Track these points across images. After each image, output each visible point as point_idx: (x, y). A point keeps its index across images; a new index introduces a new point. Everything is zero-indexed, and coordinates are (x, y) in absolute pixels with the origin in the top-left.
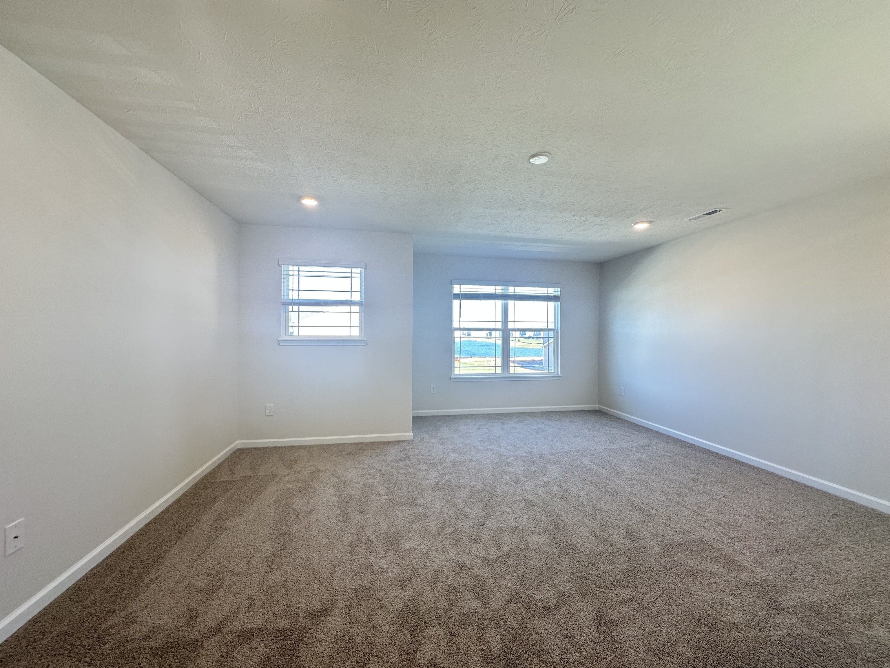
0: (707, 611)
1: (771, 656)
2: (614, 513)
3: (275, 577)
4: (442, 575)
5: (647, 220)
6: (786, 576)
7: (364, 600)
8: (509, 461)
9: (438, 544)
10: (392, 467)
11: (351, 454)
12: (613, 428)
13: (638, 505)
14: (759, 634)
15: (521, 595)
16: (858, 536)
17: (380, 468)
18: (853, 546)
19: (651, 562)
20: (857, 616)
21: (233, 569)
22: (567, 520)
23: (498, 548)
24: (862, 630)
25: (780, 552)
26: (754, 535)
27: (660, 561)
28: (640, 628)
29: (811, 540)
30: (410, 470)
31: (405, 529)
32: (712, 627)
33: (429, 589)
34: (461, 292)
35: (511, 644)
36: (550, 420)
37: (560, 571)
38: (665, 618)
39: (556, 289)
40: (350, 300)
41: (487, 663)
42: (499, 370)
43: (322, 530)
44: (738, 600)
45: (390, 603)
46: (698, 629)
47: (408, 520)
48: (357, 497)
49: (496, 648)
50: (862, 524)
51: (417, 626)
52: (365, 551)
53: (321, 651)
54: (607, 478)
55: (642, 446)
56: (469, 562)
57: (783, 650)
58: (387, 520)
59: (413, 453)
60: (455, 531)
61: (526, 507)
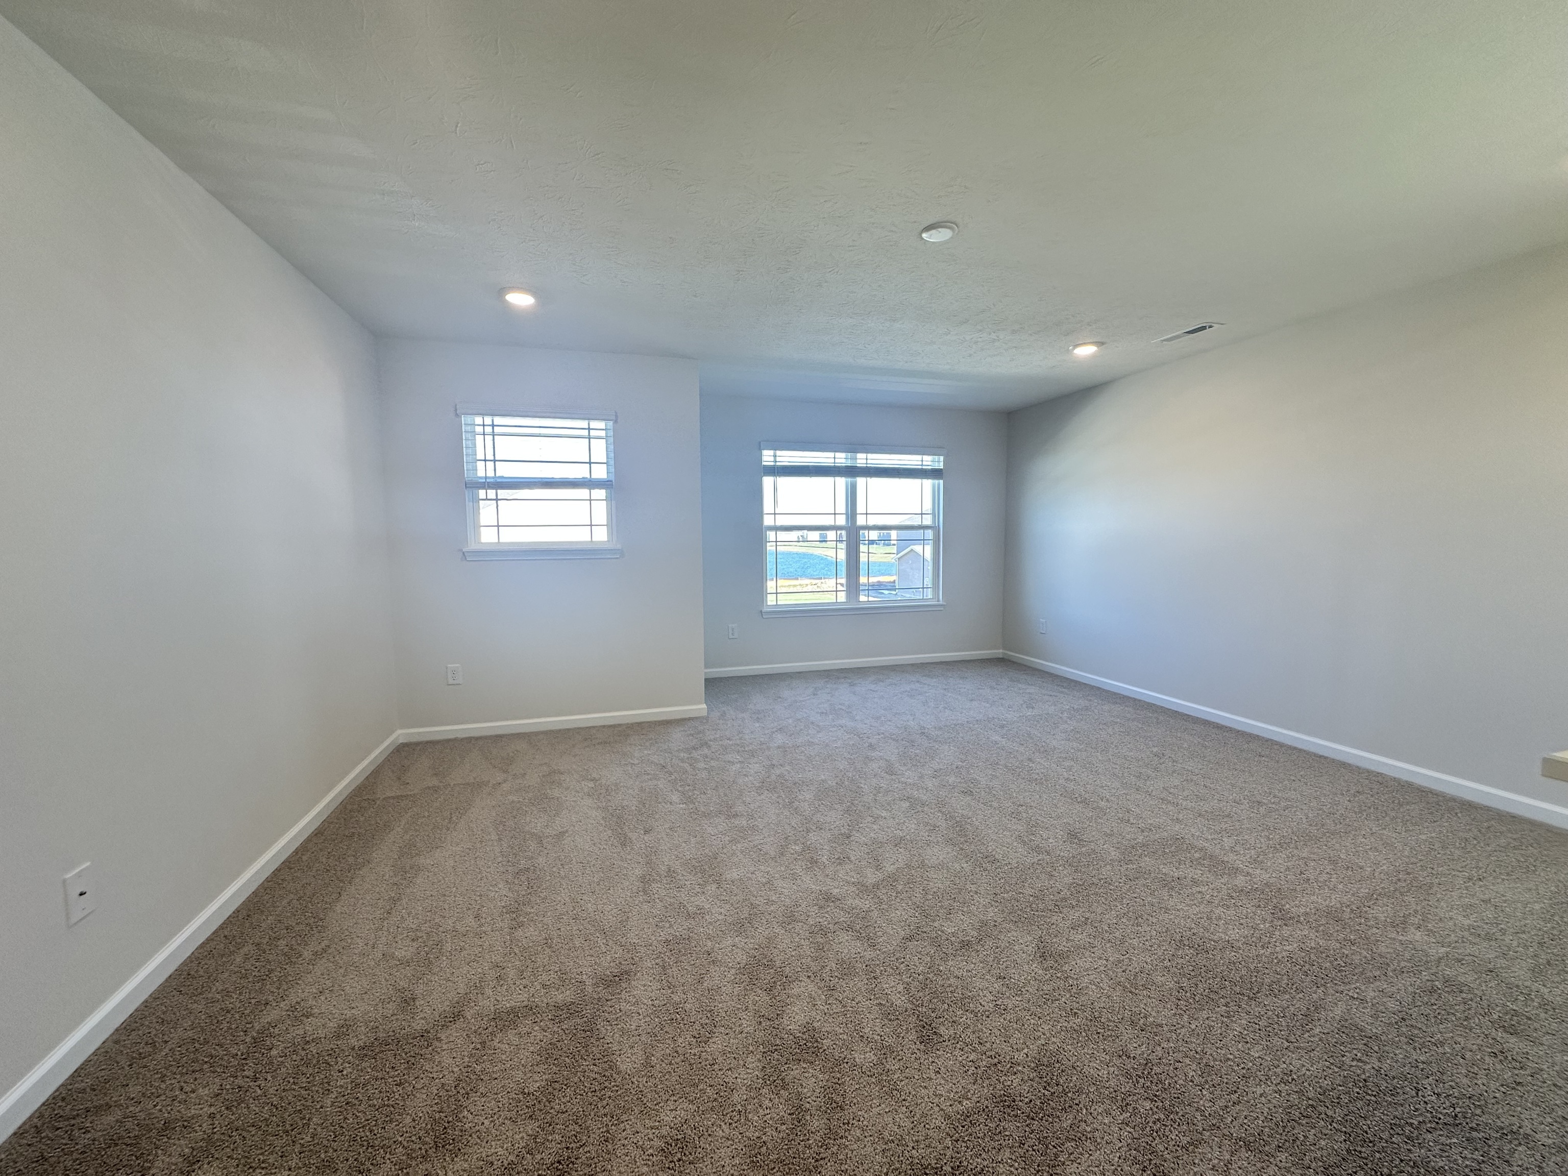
0: (1190, 929)
1: (1279, 977)
2: (1045, 809)
3: (530, 934)
4: (798, 912)
5: (1095, 340)
6: (1294, 877)
7: (684, 955)
8: (873, 741)
9: (783, 869)
10: (682, 760)
11: (606, 743)
12: (1029, 684)
13: (1080, 795)
14: (1262, 952)
15: (924, 930)
16: (1387, 818)
17: (662, 762)
18: (1381, 832)
19: (1106, 871)
20: (1388, 920)
21: (454, 927)
22: (977, 823)
23: (878, 868)
24: (1393, 935)
25: (1285, 846)
26: (1248, 826)
27: (1120, 870)
28: (1100, 958)
29: (1325, 827)
30: (713, 763)
31: (725, 851)
32: (1201, 949)
33: (783, 932)
34: (778, 464)
35: (921, 994)
36: (929, 676)
37: (976, 893)
38: (1135, 942)
39: (936, 457)
40: (589, 477)
41: (890, 1020)
42: (842, 597)
43: (588, 861)
44: (1232, 912)
45: (726, 955)
46: (1180, 953)
47: (727, 838)
48: (633, 808)
49: (899, 1001)
50: (1393, 802)
51: (774, 982)
52: (668, 886)
53: (633, 1027)
54: (1030, 760)
55: (1078, 710)
56: (838, 890)
57: (1294, 969)
58: (693, 840)
59: (712, 737)
60: (806, 848)
61: (912, 807)
